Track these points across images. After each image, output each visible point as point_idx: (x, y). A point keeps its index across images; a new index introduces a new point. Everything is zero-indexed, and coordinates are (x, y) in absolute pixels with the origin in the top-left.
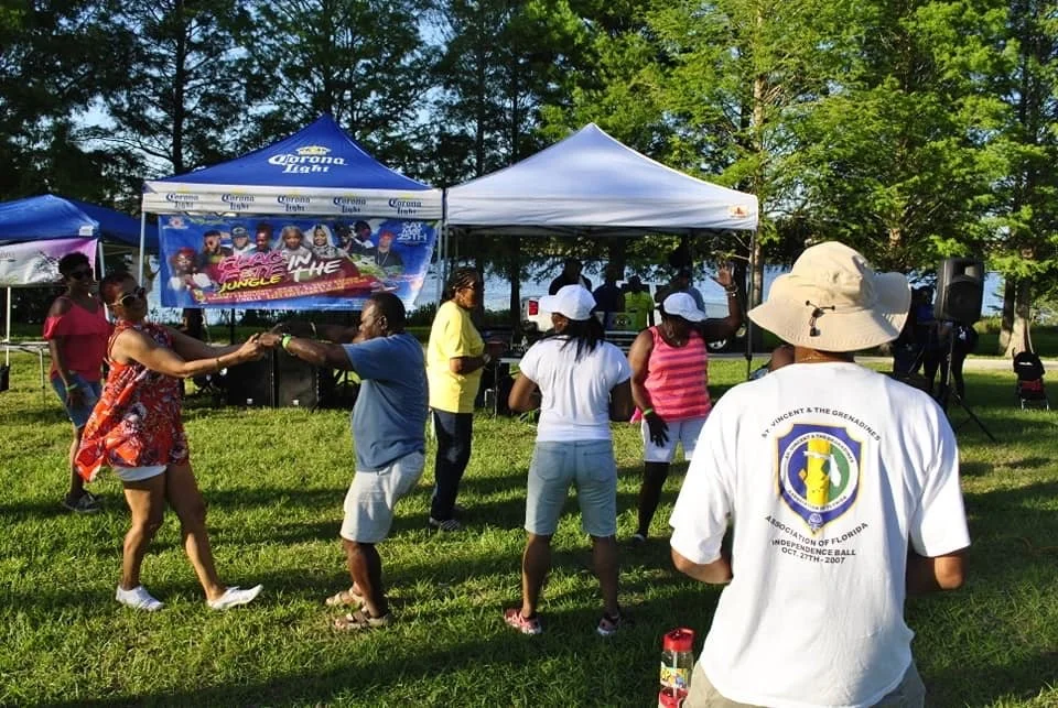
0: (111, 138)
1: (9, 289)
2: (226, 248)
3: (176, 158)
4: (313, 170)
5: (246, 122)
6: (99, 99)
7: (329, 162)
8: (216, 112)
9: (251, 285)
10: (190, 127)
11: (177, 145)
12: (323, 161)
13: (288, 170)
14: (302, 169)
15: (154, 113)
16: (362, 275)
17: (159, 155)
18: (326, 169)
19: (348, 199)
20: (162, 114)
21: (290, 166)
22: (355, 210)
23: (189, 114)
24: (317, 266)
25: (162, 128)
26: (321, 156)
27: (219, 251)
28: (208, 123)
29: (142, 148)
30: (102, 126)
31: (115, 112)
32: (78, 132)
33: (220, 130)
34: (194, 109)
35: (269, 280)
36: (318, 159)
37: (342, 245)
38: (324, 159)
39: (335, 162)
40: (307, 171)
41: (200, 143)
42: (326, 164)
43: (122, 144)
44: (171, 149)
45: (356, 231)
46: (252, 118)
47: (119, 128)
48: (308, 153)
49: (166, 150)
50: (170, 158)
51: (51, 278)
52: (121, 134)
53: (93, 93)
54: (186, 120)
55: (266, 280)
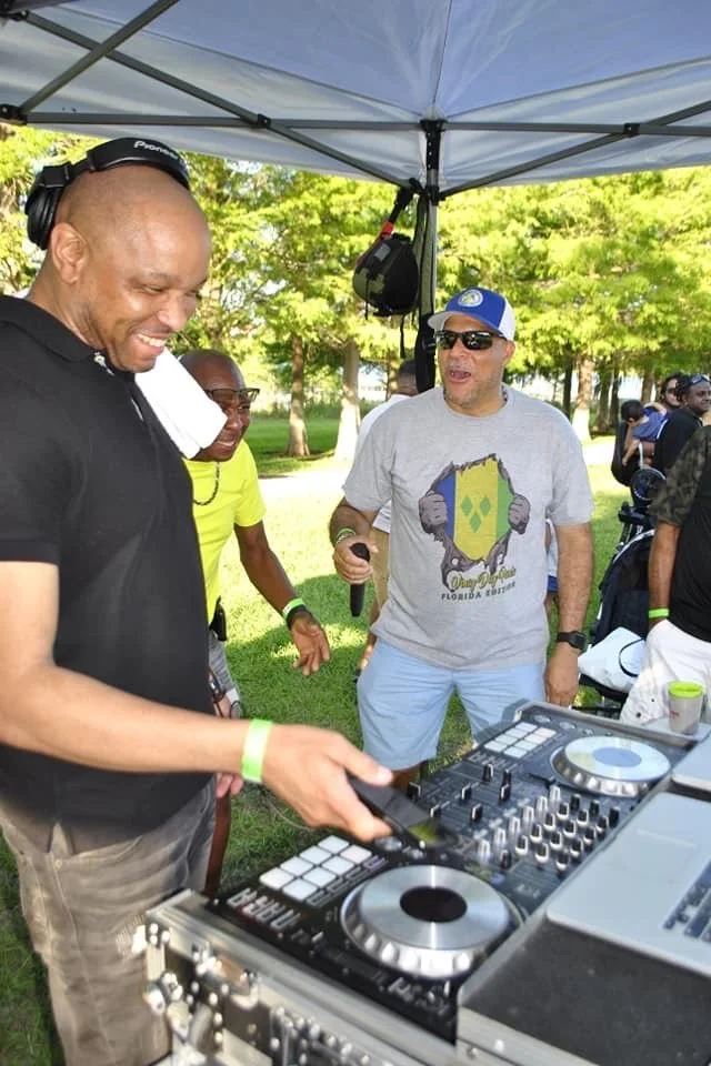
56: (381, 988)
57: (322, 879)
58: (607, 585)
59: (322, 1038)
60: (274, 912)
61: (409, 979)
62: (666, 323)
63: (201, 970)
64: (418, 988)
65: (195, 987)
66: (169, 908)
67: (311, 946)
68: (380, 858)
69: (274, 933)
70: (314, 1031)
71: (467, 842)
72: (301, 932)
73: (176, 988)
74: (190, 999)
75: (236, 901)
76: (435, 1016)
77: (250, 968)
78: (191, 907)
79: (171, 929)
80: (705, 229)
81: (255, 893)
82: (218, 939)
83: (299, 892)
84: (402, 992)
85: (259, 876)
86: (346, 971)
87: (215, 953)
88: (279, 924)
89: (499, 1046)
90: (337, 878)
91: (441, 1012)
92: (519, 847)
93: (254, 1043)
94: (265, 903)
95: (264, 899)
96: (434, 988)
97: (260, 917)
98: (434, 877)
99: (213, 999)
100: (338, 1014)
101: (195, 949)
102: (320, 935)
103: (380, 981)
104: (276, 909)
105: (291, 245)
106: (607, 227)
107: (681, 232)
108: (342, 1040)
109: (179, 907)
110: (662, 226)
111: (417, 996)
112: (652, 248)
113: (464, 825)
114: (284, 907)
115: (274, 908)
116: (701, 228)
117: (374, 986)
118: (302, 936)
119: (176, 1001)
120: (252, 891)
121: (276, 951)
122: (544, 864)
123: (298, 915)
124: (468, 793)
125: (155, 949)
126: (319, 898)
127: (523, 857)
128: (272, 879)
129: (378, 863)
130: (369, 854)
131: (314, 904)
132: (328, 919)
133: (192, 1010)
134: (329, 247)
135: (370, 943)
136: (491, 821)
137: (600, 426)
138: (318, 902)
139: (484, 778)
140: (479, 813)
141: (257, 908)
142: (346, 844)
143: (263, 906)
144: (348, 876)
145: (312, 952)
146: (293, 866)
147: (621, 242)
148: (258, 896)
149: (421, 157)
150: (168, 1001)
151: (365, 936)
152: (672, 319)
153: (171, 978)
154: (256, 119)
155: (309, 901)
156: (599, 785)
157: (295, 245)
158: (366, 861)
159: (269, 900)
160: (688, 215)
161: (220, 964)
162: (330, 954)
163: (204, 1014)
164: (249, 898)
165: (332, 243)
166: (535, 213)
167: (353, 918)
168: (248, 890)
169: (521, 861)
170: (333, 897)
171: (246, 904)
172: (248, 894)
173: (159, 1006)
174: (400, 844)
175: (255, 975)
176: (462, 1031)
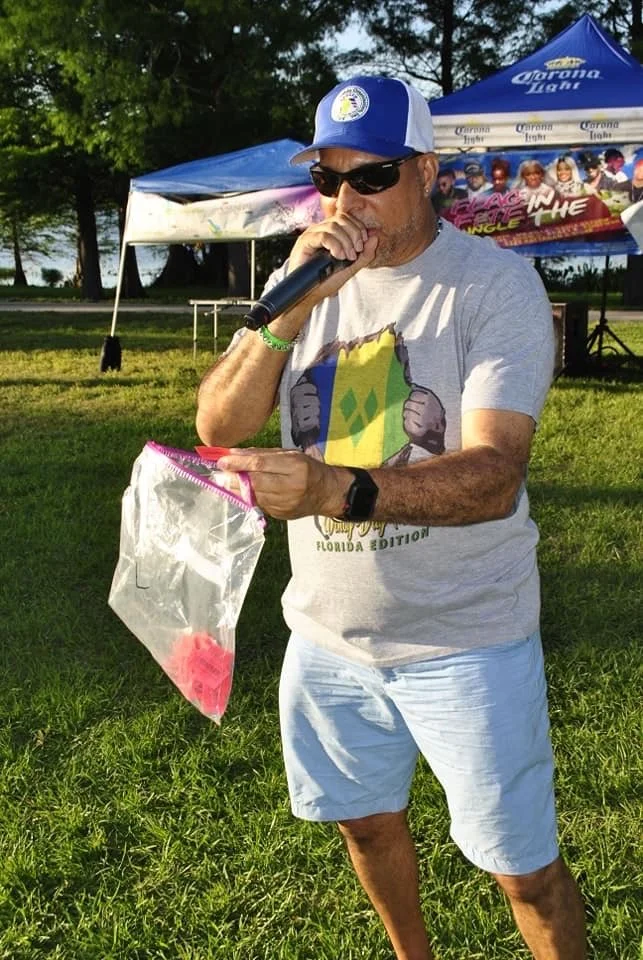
0: (371, 63)
1: (253, 243)
2: (460, 190)
3: (445, 81)
4: (561, 88)
5: (530, 26)
6: (355, 15)
7: (582, 76)
8: (495, 17)
9: (486, 231)
10: (461, 39)
11: (447, 64)
12: (574, 76)
13: (532, 90)
14: (548, 87)
15: (421, 27)
16: (613, 215)
17: (426, 79)
18: (576, 86)
19: (596, 123)
20: (430, 26)
21: (535, 85)
22: (605, 135)
23: (461, 22)
24: (560, 207)
25: (429, 45)
26: (573, 70)
27: (453, 192)
28: (483, 31)
29: (407, 71)
30: (362, 49)
31: (376, 29)
32: (336, 58)
33: (498, 38)
34: (468, 15)
35: (506, 225)
36: (569, 73)
37: (590, 180)
38: (576, 72)
39: (589, 75)
40: (553, 90)
41: (474, 59)
42: (577, 79)
43: (383, 69)
44: (440, 70)
45: (607, 161)
46: (538, 18)
47: (380, 50)
48: (558, 66)
49: (433, 72)
50: (439, 82)
51: (285, 229)
52: (381, 57)
53: (347, 10)
54: (459, 29)
55: (503, 225)
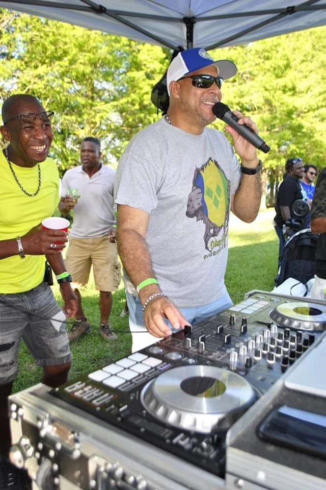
56: (168, 441)
57: (129, 375)
58: (282, 258)
59: (124, 477)
60: (96, 395)
61: (187, 433)
62: (300, 153)
63: (43, 433)
64: (195, 440)
65: (40, 446)
66: (26, 394)
67: (119, 414)
68: (167, 364)
69: (95, 407)
70: (119, 472)
71: (222, 354)
72: (113, 406)
73: (29, 448)
74: (38, 455)
75: (70, 389)
76: (208, 459)
77: (75, 429)
78: (39, 393)
79: (24, 407)
80: (316, 111)
81: (84, 384)
82: (55, 410)
83: (114, 383)
84: (182, 443)
85: (88, 374)
86: (143, 430)
87: (52, 421)
88: (98, 402)
89: (261, 476)
90: (140, 375)
91: (212, 456)
92: (256, 356)
93: (79, 484)
94: (90, 390)
95: (90, 387)
96: (206, 439)
97: (85, 398)
98: (202, 371)
99: (52, 453)
100: (137, 459)
101: (38, 419)
102: (126, 407)
103: (167, 436)
104: (97, 393)
105: (126, 119)
106: (272, 110)
107: (305, 113)
108: (138, 478)
109: (32, 393)
110: (296, 109)
111: (194, 445)
112: (293, 119)
113: (220, 346)
114: (102, 392)
115: (95, 392)
116: (314, 110)
117: (163, 439)
118: (114, 409)
119: (30, 457)
120: (82, 383)
121: (94, 418)
122: (272, 365)
123: (112, 396)
124: (221, 329)
125: (15, 421)
126: (127, 386)
127: (259, 361)
128: (96, 376)
129: (166, 366)
130: (161, 361)
131: (123, 390)
132: (132, 398)
133: (39, 462)
134: (144, 120)
135: (160, 412)
136: (237, 344)
137: (271, 203)
138: (125, 389)
139: (230, 323)
140: (229, 339)
141: (85, 392)
142: (147, 357)
143: (88, 391)
144: (146, 374)
145: (119, 419)
146: (111, 368)
147: (278, 116)
148: (86, 386)
149: (184, 36)
150: (25, 457)
151: (156, 407)
152: (303, 151)
153: (26, 441)
154: (98, 8)
155: (120, 388)
156: (300, 325)
157: (128, 119)
158: (159, 365)
159: (93, 388)
160: (308, 105)
161: (55, 429)
162: (132, 419)
163: (47, 464)
164: (79, 387)
165: (145, 117)
166: (238, 104)
167: (149, 396)
168: (80, 382)
169: (257, 364)
170: (136, 386)
171: (77, 390)
172: (79, 385)
173: (20, 461)
174: (180, 356)
175: (78, 435)
176: (230, 467)
